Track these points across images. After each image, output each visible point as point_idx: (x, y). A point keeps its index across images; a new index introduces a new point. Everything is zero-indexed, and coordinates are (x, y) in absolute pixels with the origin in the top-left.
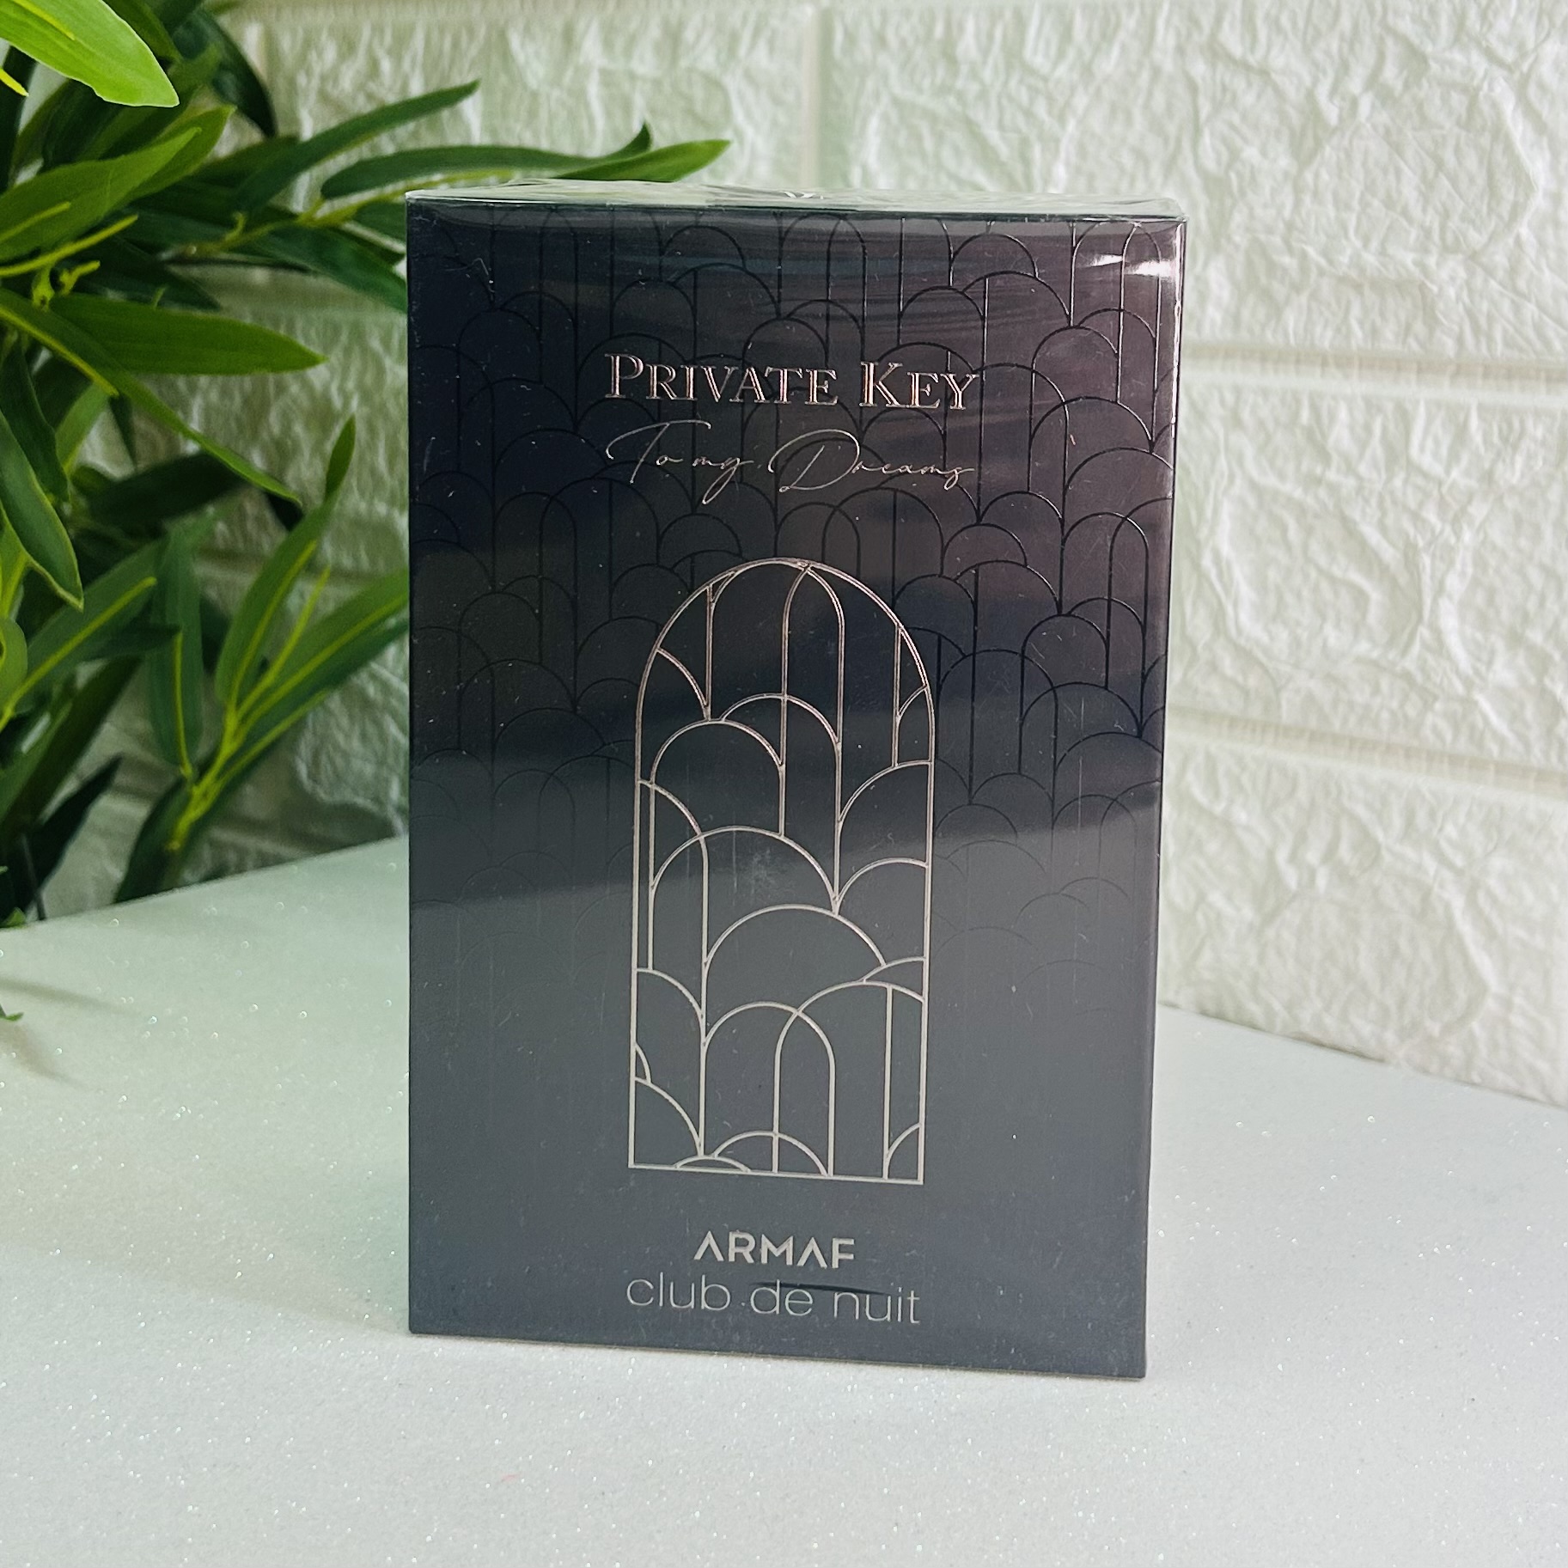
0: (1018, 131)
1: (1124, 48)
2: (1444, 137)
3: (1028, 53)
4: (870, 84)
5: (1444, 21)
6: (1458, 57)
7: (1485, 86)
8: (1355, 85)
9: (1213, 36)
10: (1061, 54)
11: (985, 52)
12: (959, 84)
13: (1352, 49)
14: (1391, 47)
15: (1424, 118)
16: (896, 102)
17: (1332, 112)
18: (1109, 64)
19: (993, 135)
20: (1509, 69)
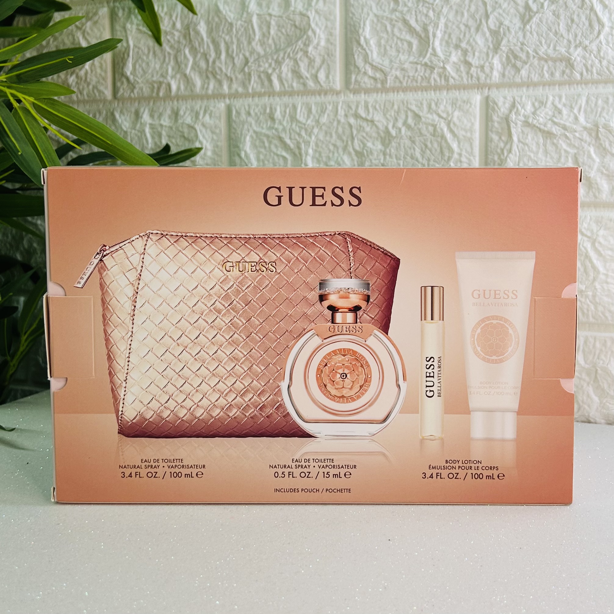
0: (296, 140)
1: (328, 115)
2: (427, 139)
3: (298, 117)
4: (246, 127)
5: (425, 106)
6: (429, 116)
7: (438, 124)
8: (400, 124)
9: (356, 111)
10: (308, 117)
11: (284, 117)
12: (276, 126)
13: (398, 114)
14: (410, 114)
15: (421, 133)
16: (255, 132)
17: (393, 132)
18: (324, 119)
19: (288, 141)
20: (445, 119)
